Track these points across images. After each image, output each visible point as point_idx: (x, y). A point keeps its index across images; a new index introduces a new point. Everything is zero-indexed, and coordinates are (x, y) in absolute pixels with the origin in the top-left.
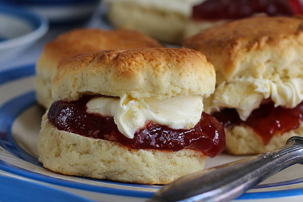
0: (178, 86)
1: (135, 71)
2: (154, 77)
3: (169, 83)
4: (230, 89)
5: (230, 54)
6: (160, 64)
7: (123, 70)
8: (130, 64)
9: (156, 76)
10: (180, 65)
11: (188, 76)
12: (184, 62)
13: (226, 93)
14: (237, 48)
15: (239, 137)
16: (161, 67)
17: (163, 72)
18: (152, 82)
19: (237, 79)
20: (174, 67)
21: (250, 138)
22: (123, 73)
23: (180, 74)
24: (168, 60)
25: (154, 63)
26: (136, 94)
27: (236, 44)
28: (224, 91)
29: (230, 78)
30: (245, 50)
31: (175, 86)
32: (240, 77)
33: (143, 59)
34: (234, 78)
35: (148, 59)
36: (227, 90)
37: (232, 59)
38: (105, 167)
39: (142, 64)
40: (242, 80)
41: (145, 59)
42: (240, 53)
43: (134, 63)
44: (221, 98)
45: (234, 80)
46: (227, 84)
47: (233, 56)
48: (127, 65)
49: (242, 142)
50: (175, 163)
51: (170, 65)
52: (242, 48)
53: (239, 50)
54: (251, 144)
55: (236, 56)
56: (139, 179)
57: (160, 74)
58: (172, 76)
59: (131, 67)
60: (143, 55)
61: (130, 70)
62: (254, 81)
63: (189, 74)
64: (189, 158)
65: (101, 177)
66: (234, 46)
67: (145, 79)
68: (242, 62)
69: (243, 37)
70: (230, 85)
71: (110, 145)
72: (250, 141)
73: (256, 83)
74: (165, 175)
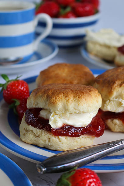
0: (77, 110)
1: (58, 102)
2: (66, 105)
3: (73, 108)
4: (111, 104)
5: (112, 88)
6: (70, 99)
7: (53, 101)
8: (56, 98)
9: (67, 105)
10: (79, 100)
11: (82, 105)
12: (82, 98)
13: (109, 105)
14: (116, 85)
15: (115, 124)
16: (70, 101)
17: (71, 103)
18: (65, 108)
19: (114, 99)
20: (77, 100)
21: (120, 125)
22: (52, 102)
23: (79, 104)
24: (74, 97)
25: (67, 99)
26: (58, 113)
27: (115, 83)
28: (108, 104)
29: (111, 99)
30: (119, 86)
31: (76, 110)
32: (116, 98)
33: (63, 96)
34: (113, 99)
35: (65, 96)
36: (110, 104)
37: (112, 90)
38: (43, 143)
39: (62, 98)
40: (117, 100)
41: (64, 96)
42: (116, 88)
43: (58, 98)
44: (107, 107)
45: (113, 100)
46: (110, 101)
47: (113, 89)
48: (55, 99)
49: (117, 127)
50: (77, 142)
51: (75, 99)
52: (118, 85)
53: (116, 86)
54: (121, 128)
55: (114, 89)
56: (58, 149)
57: (69, 104)
58: (75, 105)
59: (56, 100)
60: (63, 94)
61: (56, 101)
62: (122, 101)
63: (83, 104)
64: (85, 139)
65: (42, 146)
66: (114, 84)
67: (62, 106)
68: (117, 92)
69: (119, 79)
70: (111, 102)
71: (46, 133)
72: (120, 126)
73: (122, 102)
74: (72, 147)
